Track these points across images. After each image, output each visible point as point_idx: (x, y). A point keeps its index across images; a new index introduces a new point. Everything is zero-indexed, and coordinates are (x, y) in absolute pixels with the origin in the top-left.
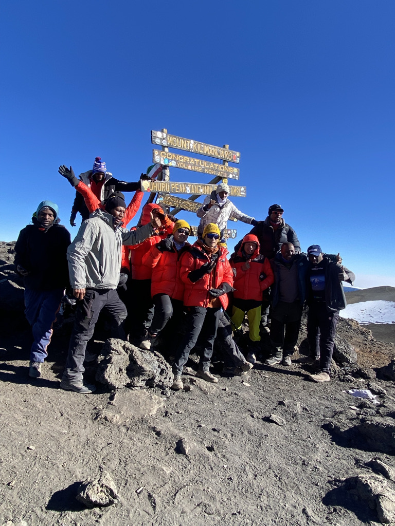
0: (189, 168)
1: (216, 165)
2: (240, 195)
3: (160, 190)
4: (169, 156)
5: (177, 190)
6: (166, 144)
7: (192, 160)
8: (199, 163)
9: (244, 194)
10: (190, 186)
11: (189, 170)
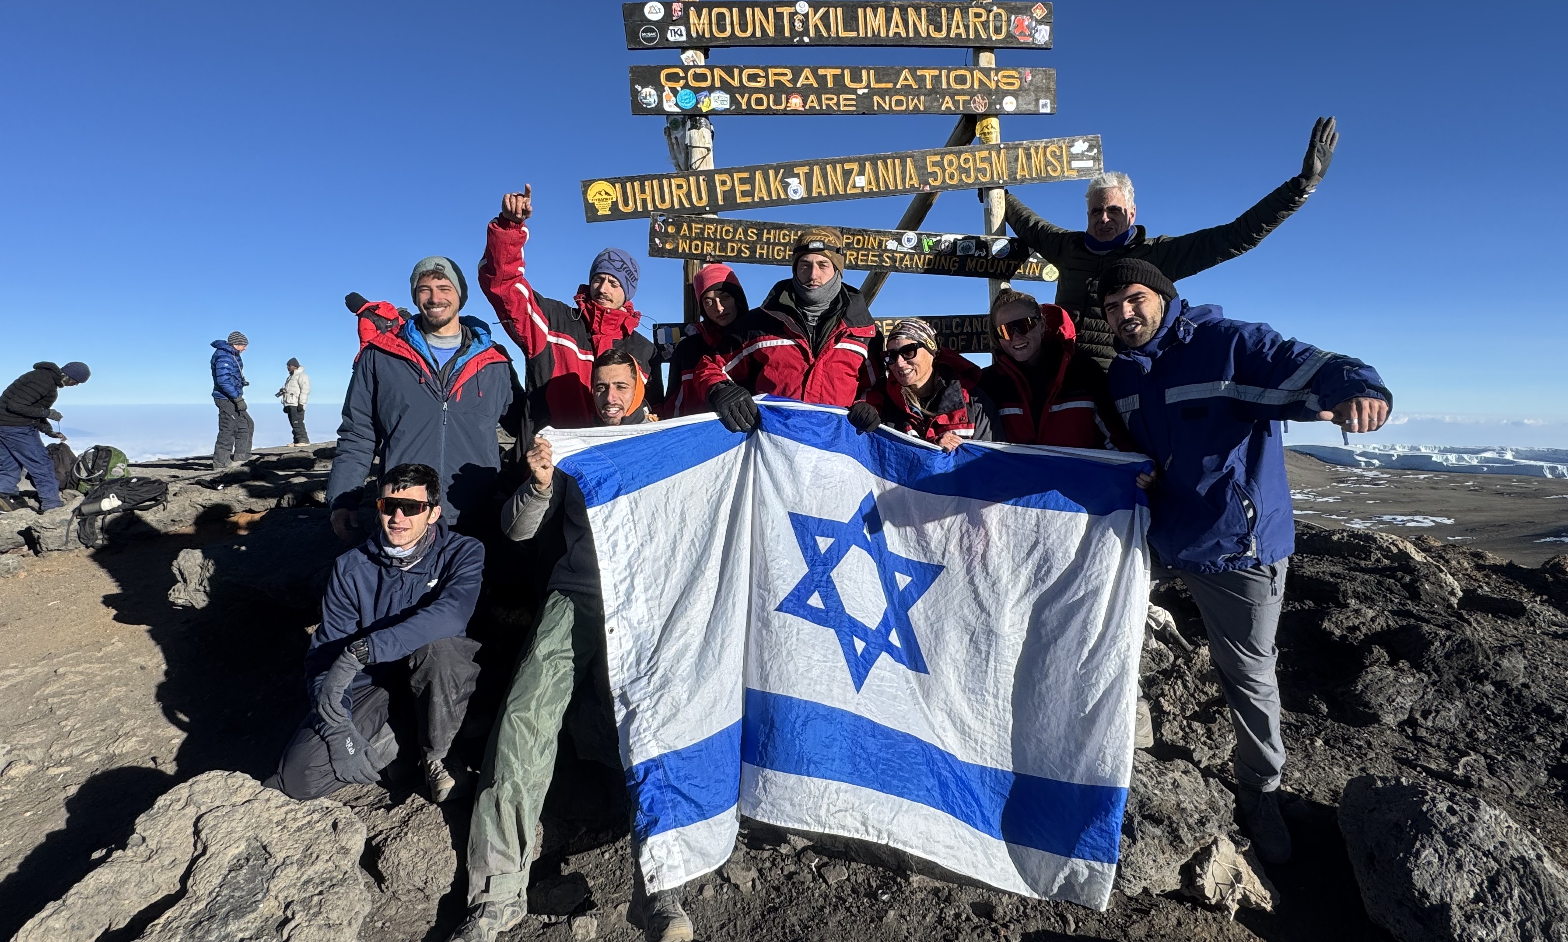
0: (796, 102)
1: (929, 74)
2: (1074, 174)
3: (667, 205)
4: (703, 77)
5: (744, 194)
6: (684, 38)
7: (807, 72)
8: (838, 79)
9: (1090, 164)
10: (802, 171)
11: (795, 113)
